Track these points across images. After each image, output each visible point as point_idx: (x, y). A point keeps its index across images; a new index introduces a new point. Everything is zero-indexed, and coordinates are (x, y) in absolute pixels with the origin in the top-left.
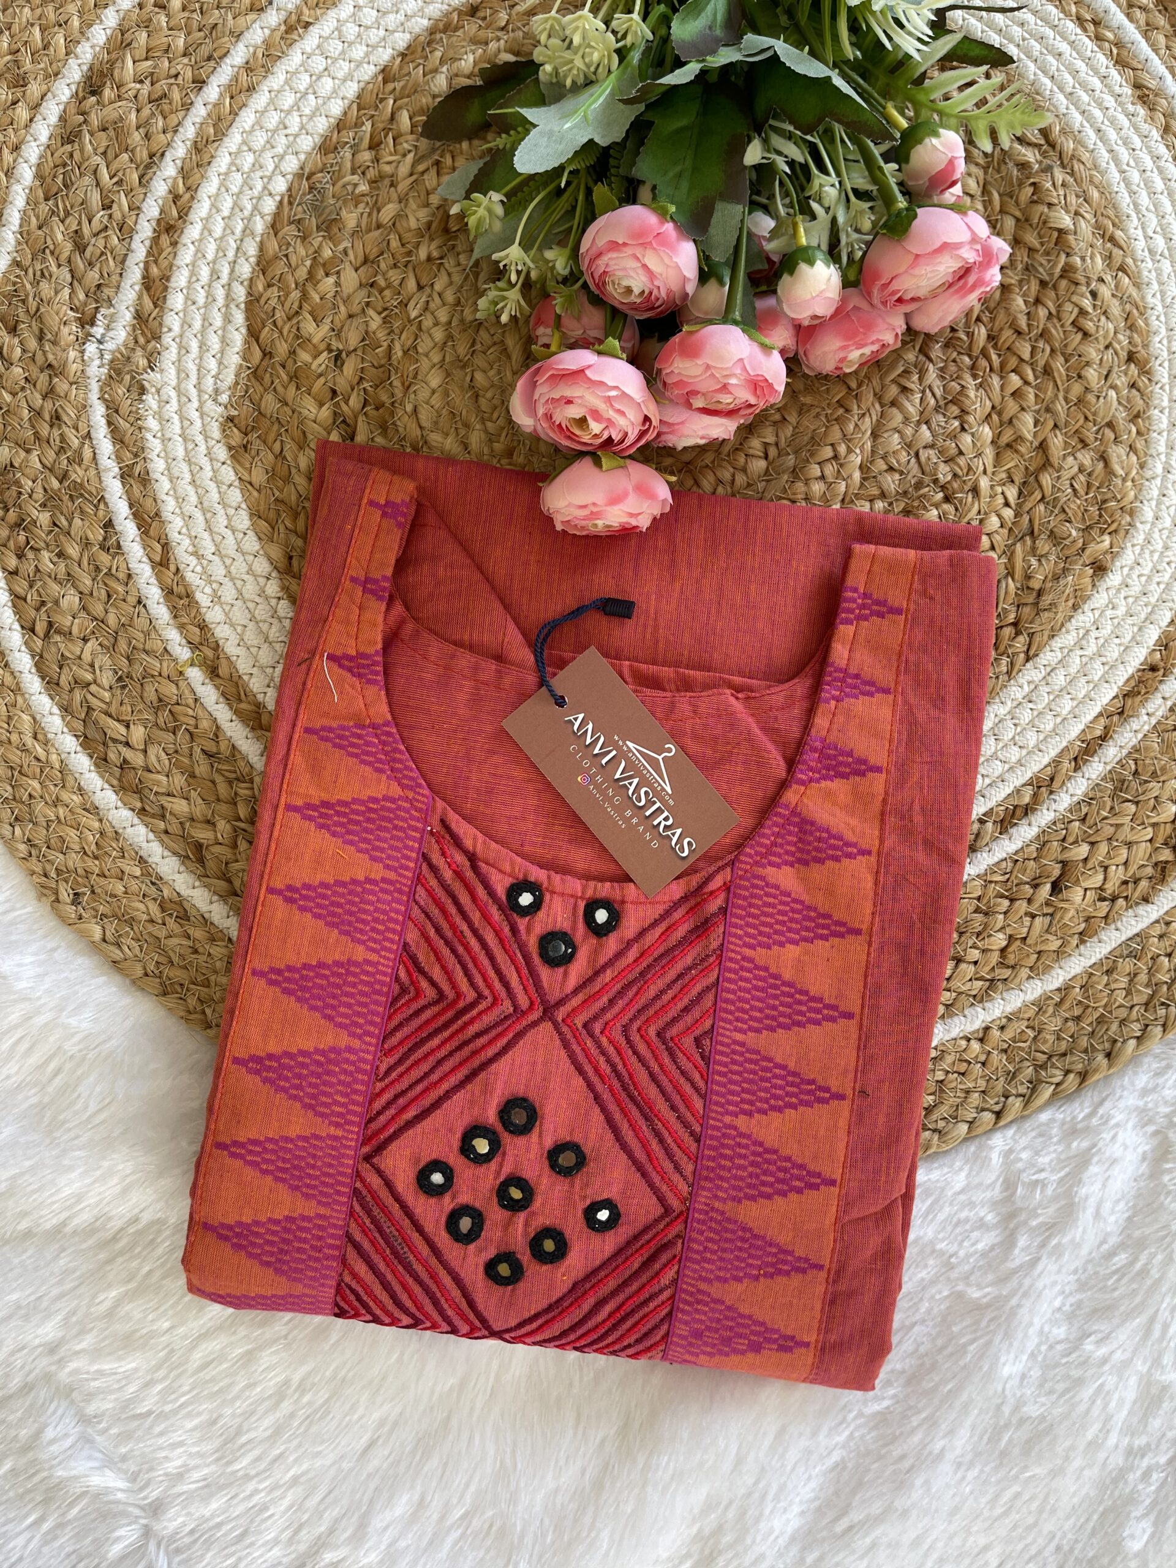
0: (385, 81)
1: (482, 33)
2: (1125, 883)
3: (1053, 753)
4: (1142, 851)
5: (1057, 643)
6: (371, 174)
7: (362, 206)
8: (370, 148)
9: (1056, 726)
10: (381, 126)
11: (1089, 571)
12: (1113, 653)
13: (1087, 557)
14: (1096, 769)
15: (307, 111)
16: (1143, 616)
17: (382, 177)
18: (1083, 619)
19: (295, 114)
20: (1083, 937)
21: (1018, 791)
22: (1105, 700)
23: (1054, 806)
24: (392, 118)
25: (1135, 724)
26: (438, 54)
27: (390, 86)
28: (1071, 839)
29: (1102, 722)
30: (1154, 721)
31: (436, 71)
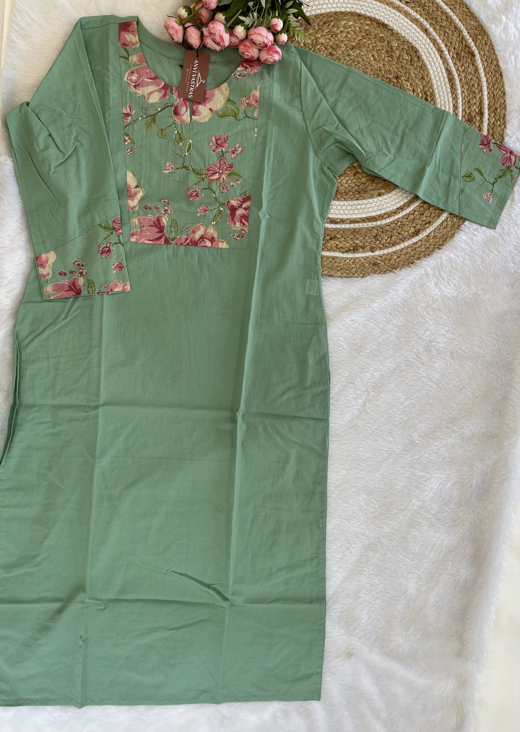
0: (335, 14)
1: (357, 21)
2: (341, 248)
3: (348, 218)
4: (348, 245)
5: (363, 201)
6: (320, 27)
7: (314, 31)
8: (323, 23)
9: (352, 214)
10: (328, 21)
11: (378, 194)
12: (370, 210)
13: (379, 191)
14: (352, 226)
15: (318, 8)
16: (380, 208)
17: (321, 29)
18: (370, 200)
19: (316, 6)
20: (328, 250)
21: (338, 218)
22: (363, 216)
23: (341, 225)
24: (331, 21)
25: (364, 224)
26: (347, 18)
27: (335, 16)
28: (339, 233)
29: (360, 219)
30: (368, 226)
31: (344, 20)
